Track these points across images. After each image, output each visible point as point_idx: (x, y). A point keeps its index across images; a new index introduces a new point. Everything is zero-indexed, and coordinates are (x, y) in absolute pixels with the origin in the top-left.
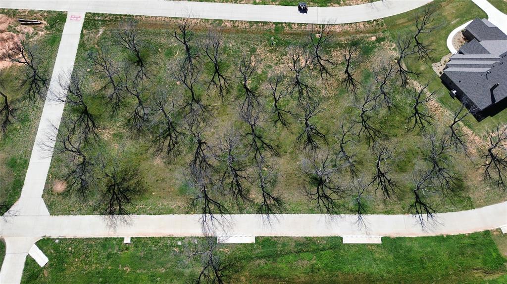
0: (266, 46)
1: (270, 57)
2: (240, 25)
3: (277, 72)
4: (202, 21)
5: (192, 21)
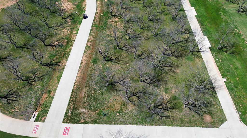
0: (106, 31)
2: (91, 39)
3: (121, 28)
4: (85, 54)
5: (84, 59)
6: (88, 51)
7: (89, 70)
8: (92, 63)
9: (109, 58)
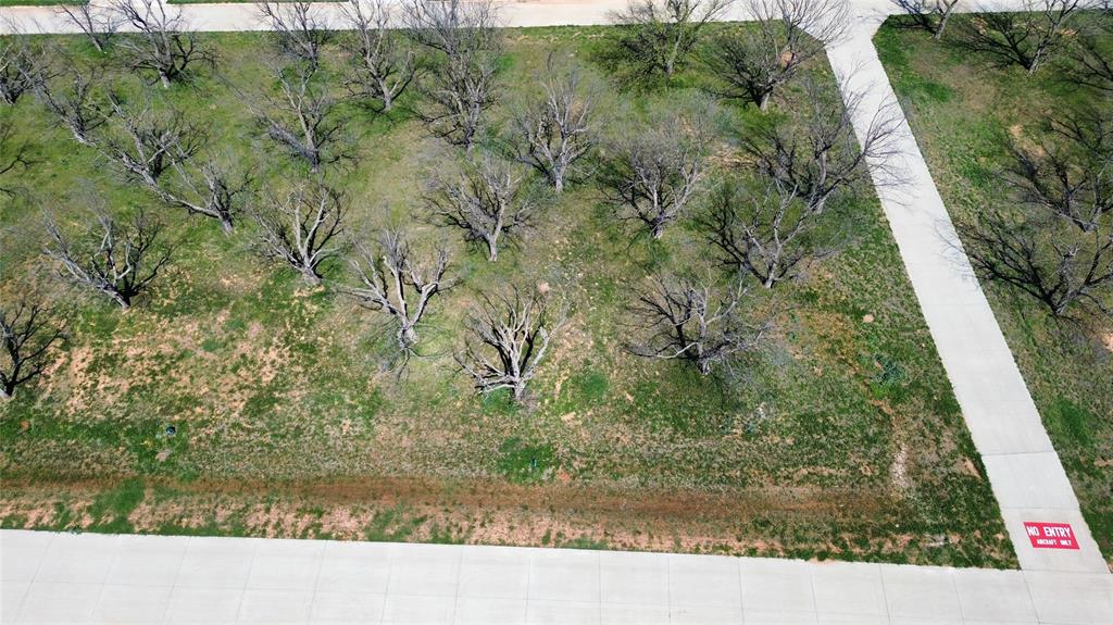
0: (204, 424)
1: (202, 381)
2: (290, 518)
3: (192, 327)
4: (460, 530)
5: (506, 531)
6: (422, 520)
7: (613, 485)
8: (550, 471)
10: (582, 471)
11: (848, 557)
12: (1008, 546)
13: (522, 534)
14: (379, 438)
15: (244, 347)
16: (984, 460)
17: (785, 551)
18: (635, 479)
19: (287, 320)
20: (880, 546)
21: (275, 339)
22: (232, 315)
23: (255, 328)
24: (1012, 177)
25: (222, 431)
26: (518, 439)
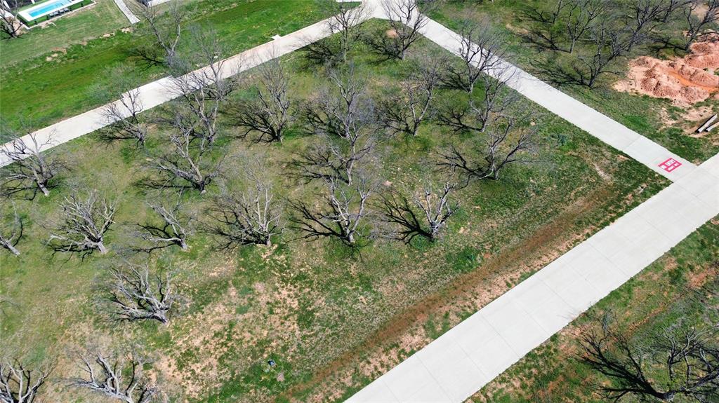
0: (285, 349)
1: (258, 329)
2: (384, 358)
3: (220, 308)
4: (469, 307)
5: (488, 293)
6: (447, 314)
7: (510, 246)
8: (478, 257)
9: (410, 237)
10: (492, 248)
11: (621, 215)
12: (662, 177)
13: (497, 290)
14: (386, 294)
15: (263, 299)
16: (624, 152)
17: (598, 227)
18: (515, 239)
19: (273, 271)
20: (625, 203)
21: (277, 285)
22: (238, 288)
23: (259, 286)
24: (525, 45)
25: (299, 345)
26: (450, 254)
